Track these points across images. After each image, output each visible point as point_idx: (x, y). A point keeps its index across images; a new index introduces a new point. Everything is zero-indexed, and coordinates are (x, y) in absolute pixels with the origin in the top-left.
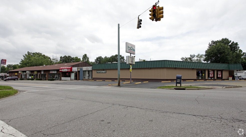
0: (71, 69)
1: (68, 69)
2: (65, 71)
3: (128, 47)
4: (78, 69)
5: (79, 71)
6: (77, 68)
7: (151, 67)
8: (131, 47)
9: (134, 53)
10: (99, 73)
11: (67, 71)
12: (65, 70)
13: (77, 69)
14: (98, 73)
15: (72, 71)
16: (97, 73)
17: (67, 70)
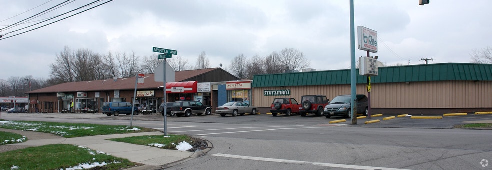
0: (195, 86)
1: (185, 87)
2: (179, 91)
3: (365, 37)
4: (212, 86)
5: (216, 92)
6: (209, 83)
7: (411, 81)
8: (370, 36)
9: (376, 49)
10: (271, 95)
11: (184, 91)
12: (177, 88)
13: (209, 87)
14: (269, 95)
15: (198, 91)
16: (266, 95)
17: (183, 89)
